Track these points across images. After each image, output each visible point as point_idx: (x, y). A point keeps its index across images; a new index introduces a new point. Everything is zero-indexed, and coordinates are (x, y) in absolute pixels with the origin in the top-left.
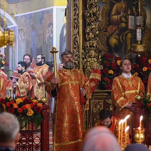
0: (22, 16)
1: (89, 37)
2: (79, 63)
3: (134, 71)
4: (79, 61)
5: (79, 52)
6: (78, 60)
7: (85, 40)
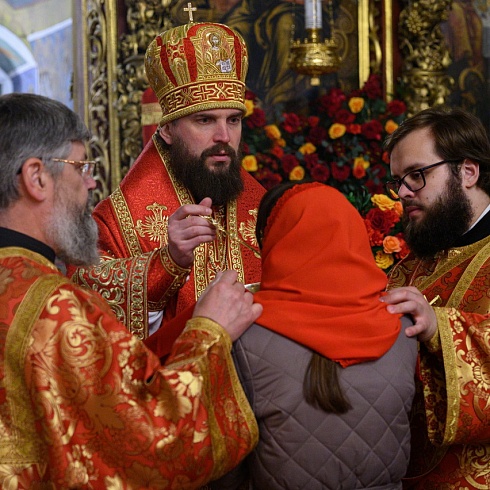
0: (44, 39)
1: (137, 19)
2: (106, 113)
3: (302, 138)
4: (107, 107)
5: (106, 76)
6: (105, 101)
7: (124, 29)
